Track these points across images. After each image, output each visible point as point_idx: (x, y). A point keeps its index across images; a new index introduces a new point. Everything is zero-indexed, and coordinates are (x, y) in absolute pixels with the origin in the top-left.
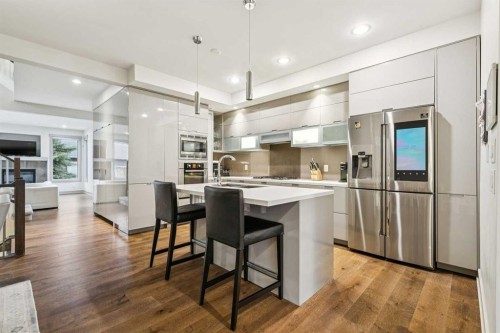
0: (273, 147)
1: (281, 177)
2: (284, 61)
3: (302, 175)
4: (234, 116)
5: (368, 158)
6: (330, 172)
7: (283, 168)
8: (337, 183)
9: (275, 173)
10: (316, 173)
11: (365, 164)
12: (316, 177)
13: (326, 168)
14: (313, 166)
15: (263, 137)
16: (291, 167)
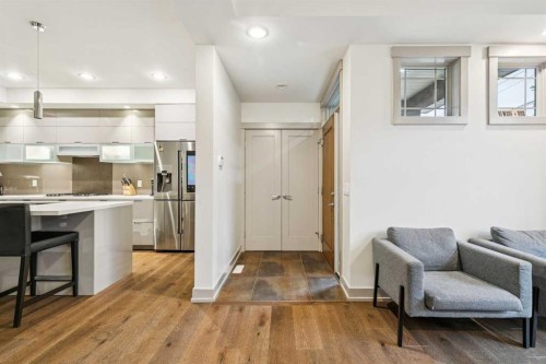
0: (76, 160)
1: (87, 193)
2: (87, 76)
3: (114, 190)
4: (14, 116)
5: (169, 176)
6: (144, 187)
7: (91, 184)
8: (148, 197)
9: (79, 189)
10: (128, 189)
11: (167, 181)
12: (128, 192)
13: (139, 184)
14: (125, 182)
15: (61, 148)
16: (101, 183)
